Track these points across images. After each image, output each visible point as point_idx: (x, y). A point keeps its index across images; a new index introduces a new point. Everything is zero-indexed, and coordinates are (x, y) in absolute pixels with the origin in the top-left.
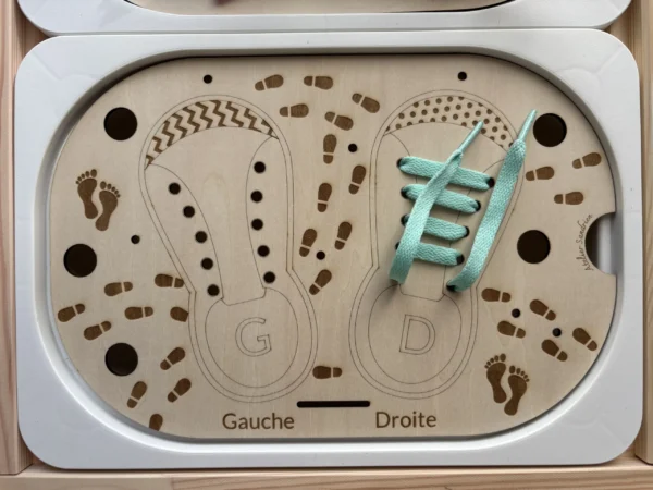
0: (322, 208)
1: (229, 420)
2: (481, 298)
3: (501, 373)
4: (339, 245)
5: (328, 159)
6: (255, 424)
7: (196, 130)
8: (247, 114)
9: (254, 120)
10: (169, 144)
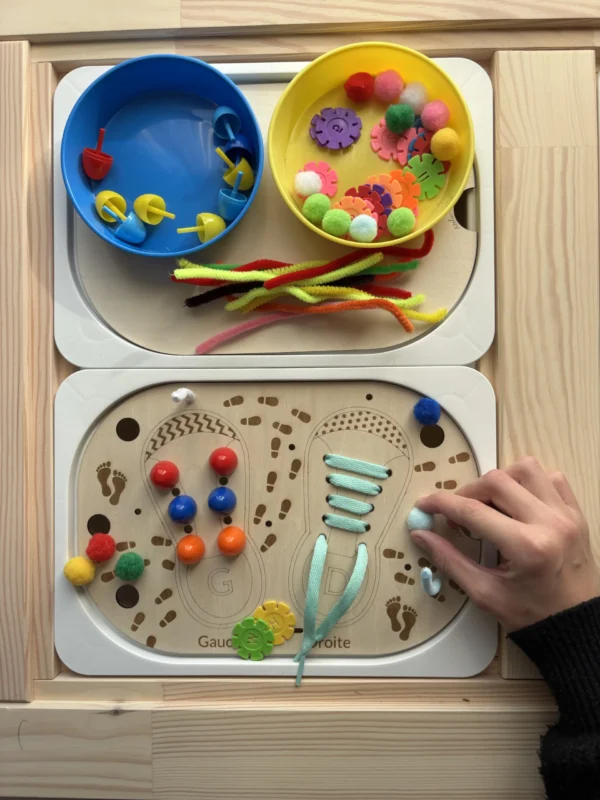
0: (270, 489)
1: (203, 641)
2: (382, 557)
3: (397, 610)
4: (282, 517)
5: (275, 455)
6: (221, 644)
7: (182, 435)
8: (218, 423)
9: (222, 427)
10: (162, 444)
